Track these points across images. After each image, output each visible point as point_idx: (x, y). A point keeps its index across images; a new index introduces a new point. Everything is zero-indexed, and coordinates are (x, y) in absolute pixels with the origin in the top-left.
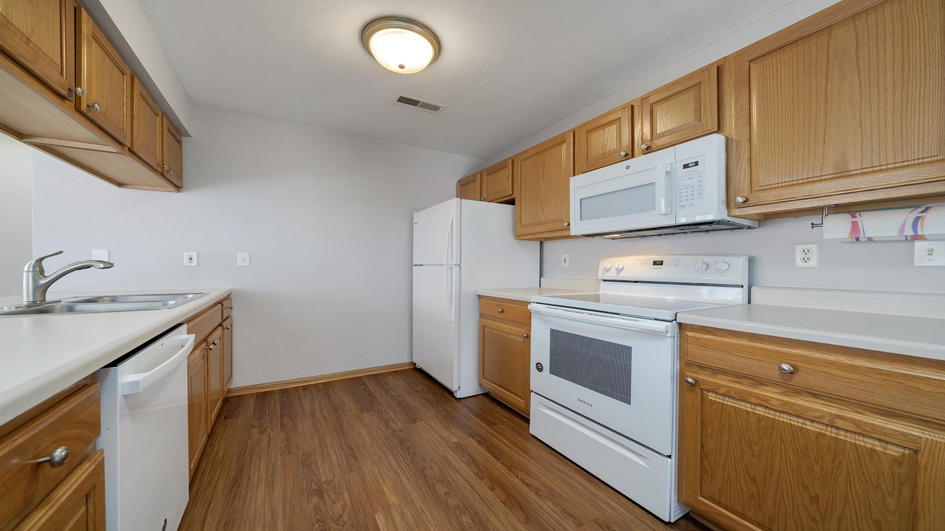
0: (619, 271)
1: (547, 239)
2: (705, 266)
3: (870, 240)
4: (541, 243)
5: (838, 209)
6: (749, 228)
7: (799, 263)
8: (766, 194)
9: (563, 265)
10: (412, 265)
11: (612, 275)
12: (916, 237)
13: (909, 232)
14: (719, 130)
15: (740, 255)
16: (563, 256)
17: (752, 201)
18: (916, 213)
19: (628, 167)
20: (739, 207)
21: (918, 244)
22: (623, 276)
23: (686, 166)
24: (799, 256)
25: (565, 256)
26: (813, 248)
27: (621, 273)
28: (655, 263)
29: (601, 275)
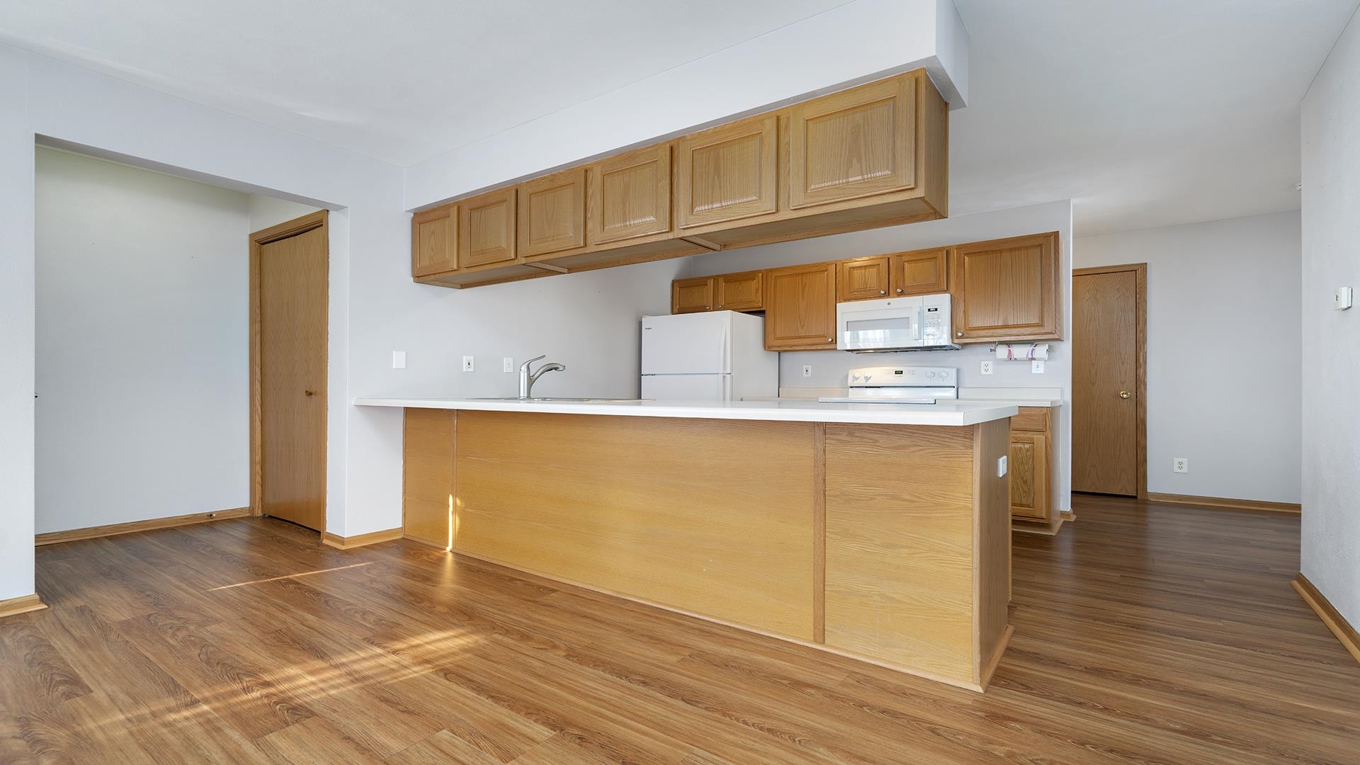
0: (867, 379)
1: (785, 351)
2: (933, 375)
3: (1015, 359)
4: (779, 355)
5: (1001, 343)
6: (958, 349)
7: (983, 372)
8: (973, 332)
9: (805, 375)
10: (640, 375)
11: (862, 382)
12: (1033, 359)
13: (1030, 356)
14: (947, 291)
15: (953, 368)
16: (805, 367)
17: (966, 335)
18: (1032, 347)
19: (889, 304)
20: (958, 338)
21: (1033, 362)
22: (870, 383)
23: (929, 310)
24: (983, 368)
25: (807, 366)
26: (990, 363)
27: (869, 380)
28: (896, 373)
29: (850, 383)
